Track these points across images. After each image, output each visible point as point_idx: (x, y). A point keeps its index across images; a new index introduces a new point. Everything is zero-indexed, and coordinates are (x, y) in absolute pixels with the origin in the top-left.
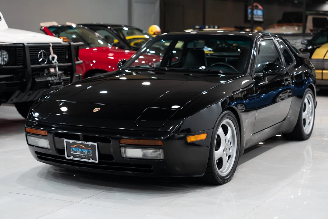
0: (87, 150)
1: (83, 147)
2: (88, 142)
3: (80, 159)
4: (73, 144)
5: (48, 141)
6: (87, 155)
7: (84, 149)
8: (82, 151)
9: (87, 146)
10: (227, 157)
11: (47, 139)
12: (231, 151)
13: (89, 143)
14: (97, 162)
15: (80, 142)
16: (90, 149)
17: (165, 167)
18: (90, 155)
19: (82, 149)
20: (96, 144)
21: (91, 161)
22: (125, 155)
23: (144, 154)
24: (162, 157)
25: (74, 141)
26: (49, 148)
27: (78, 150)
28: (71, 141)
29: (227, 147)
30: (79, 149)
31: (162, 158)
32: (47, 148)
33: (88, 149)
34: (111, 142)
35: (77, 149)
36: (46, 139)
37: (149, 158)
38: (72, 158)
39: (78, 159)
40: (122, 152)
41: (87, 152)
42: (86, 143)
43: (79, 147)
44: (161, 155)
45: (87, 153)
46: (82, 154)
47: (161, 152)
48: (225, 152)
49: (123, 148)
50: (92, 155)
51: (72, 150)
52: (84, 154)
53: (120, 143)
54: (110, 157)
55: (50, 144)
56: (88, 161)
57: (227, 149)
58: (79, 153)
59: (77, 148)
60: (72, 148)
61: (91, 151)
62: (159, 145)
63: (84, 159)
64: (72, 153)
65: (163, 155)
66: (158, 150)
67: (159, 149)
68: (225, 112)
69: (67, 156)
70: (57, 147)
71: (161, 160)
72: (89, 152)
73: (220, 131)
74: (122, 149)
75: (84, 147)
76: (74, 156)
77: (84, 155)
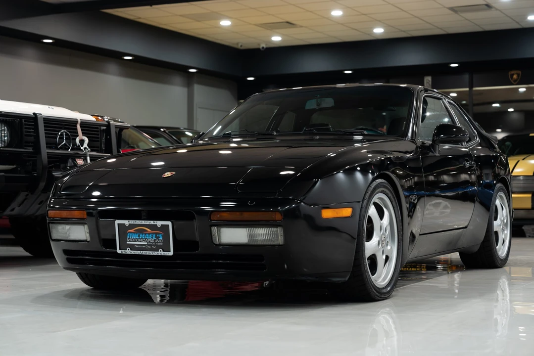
0: (154, 236)
1: (147, 231)
2: (156, 222)
3: (142, 252)
4: (131, 226)
5: (86, 226)
6: (154, 244)
7: (149, 234)
8: (146, 238)
9: (153, 227)
10: (384, 257)
11: (86, 224)
12: (389, 247)
13: (158, 222)
14: (171, 253)
15: (143, 222)
16: (159, 234)
17: (286, 266)
18: (158, 244)
19: (145, 234)
20: (169, 223)
21: (161, 253)
22: (219, 239)
23: (251, 236)
24: (280, 240)
25: (132, 222)
26: (89, 239)
27: (139, 236)
28: (127, 222)
29: (383, 239)
30: (141, 235)
31: (281, 243)
32: (86, 241)
33: (156, 234)
34: (195, 219)
35: (137, 235)
36: (83, 224)
37: (259, 243)
38: (128, 251)
39: (138, 252)
40: (213, 234)
41: (154, 238)
42: (152, 222)
43: (141, 232)
44: (280, 237)
45: (155, 240)
46: (146, 243)
47: (280, 231)
48: (380, 245)
49: (216, 228)
50: (162, 244)
51: (129, 238)
52: (149, 242)
53: (210, 218)
54: (194, 245)
55: (90, 232)
56: (155, 253)
57: (384, 243)
58: (140, 242)
59: (136, 233)
60: (128, 235)
61: (160, 236)
62: (276, 221)
63: (148, 252)
64: (128, 243)
65: (283, 237)
66: (275, 229)
67: (276, 226)
68: (379, 181)
69: (120, 249)
70: (103, 237)
71: (279, 245)
72: (158, 238)
73: (372, 211)
74: (214, 229)
75: (149, 230)
76: (132, 247)
77: (149, 245)
